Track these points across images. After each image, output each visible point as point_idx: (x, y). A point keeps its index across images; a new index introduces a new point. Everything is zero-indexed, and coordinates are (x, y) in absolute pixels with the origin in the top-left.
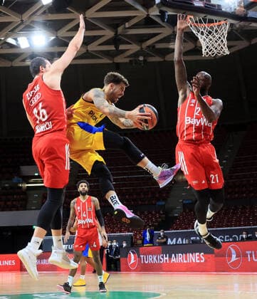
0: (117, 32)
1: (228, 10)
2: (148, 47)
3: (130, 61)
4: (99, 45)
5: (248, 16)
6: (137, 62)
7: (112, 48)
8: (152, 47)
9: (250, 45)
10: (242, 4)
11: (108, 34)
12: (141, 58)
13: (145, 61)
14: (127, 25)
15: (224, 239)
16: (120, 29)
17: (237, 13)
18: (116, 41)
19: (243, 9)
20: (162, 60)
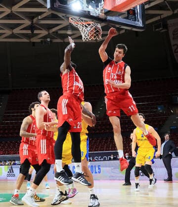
0: (32, 22)
1: (95, 15)
2: (54, 32)
3: (41, 41)
4: (21, 29)
5: (107, 19)
6: (46, 42)
7: (29, 32)
8: (56, 32)
9: (119, 34)
10: (103, 12)
11: (27, 22)
12: (49, 40)
13: (51, 41)
14: (40, 17)
15: (98, 159)
16: (35, 20)
17: (100, 17)
18: (32, 27)
19: (104, 15)
20: (62, 41)
